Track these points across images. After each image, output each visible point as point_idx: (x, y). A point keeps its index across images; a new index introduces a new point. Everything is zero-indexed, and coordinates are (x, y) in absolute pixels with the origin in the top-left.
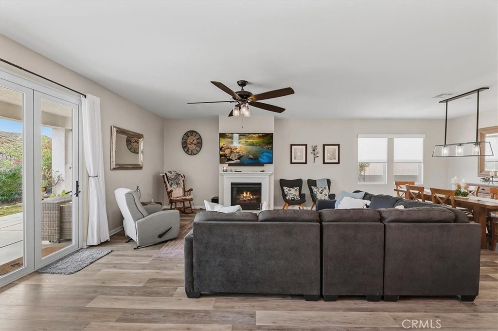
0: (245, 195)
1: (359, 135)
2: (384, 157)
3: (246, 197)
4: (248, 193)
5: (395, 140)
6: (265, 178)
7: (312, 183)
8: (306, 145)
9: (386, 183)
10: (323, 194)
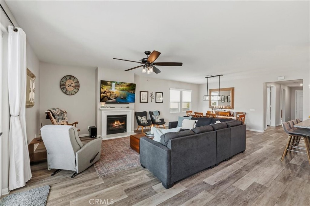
0: (116, 123)
1: (171, 88)
2: (179, 100)
3: (117, 124)
4: (118, 121)
5: (183, 92)
6: (130, 111)
7: (151, 113)
8: (148, 92)
9: (180, 112)
10: (158, 119)
